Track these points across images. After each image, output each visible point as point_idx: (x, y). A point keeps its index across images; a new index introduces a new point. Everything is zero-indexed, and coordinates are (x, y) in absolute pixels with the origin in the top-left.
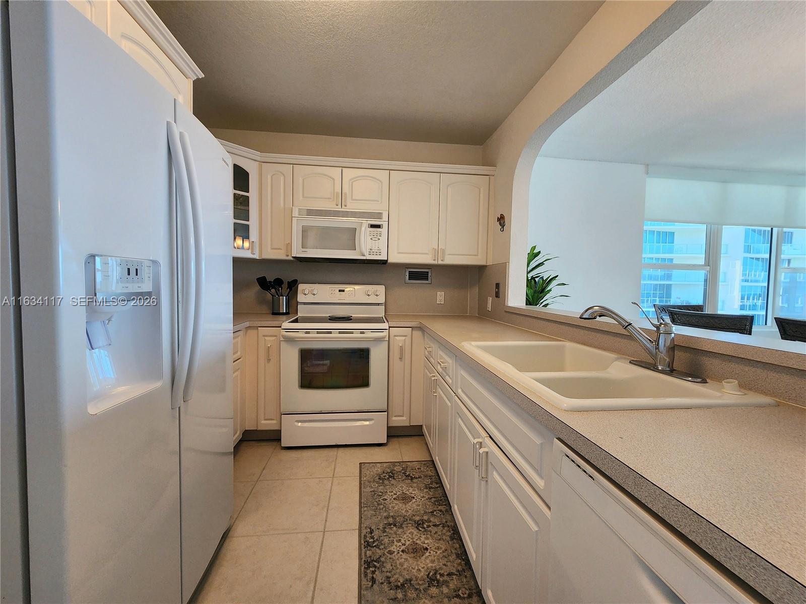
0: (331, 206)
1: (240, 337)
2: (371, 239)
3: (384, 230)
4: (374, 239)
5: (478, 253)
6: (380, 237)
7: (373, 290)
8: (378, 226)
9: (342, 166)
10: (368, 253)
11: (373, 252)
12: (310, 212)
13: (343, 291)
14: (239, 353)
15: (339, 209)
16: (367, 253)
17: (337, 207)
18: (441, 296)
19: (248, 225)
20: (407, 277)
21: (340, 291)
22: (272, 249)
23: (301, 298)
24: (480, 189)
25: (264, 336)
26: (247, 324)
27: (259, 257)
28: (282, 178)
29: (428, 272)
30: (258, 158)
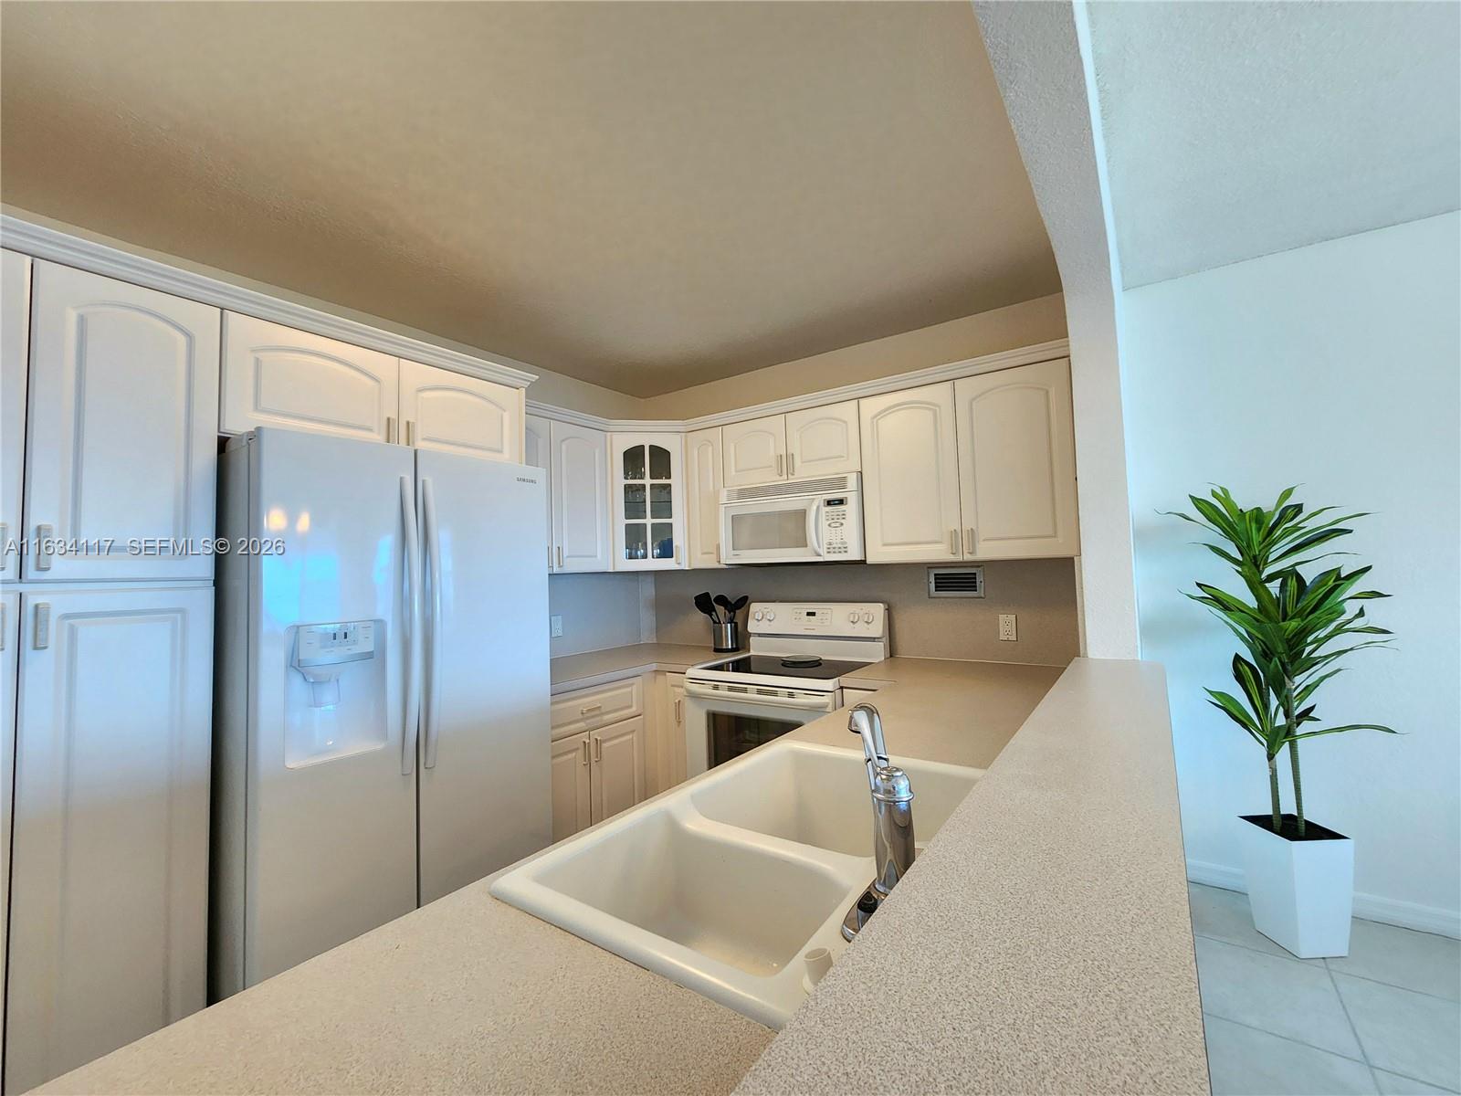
0: (772, 478)
1: (635, 686)
2: (829, 525)
3: (851, 508)
4: (833, 525)
5: (1056, 532)
6: (843, 521)
7: (862, 613)
8: (841, 502)
9: (783, 411)
10: (826, 550)
11: (834, 548)
12: (744, 494)
13: (813, 614)
14: (634, 709)
15: (782, 480)
16: (823, 551)
17: (781, 478)
18: (1006, 624)
19: (671, 524)
20: (933, 585)
21: (809, 614)
22: (703, 554)
23: (752, 627)
24: (1047, 392)
25: (673, 686)
26: (654, 666)
27: (689, 566)
28: (710, 448)
29: (975, 574)
30: (682, 429)
